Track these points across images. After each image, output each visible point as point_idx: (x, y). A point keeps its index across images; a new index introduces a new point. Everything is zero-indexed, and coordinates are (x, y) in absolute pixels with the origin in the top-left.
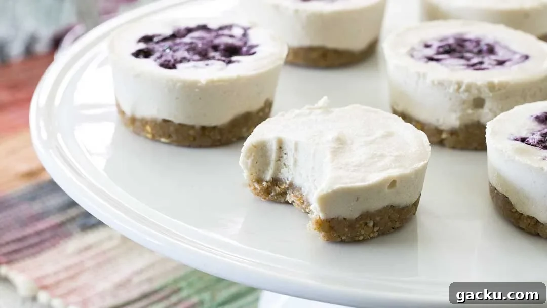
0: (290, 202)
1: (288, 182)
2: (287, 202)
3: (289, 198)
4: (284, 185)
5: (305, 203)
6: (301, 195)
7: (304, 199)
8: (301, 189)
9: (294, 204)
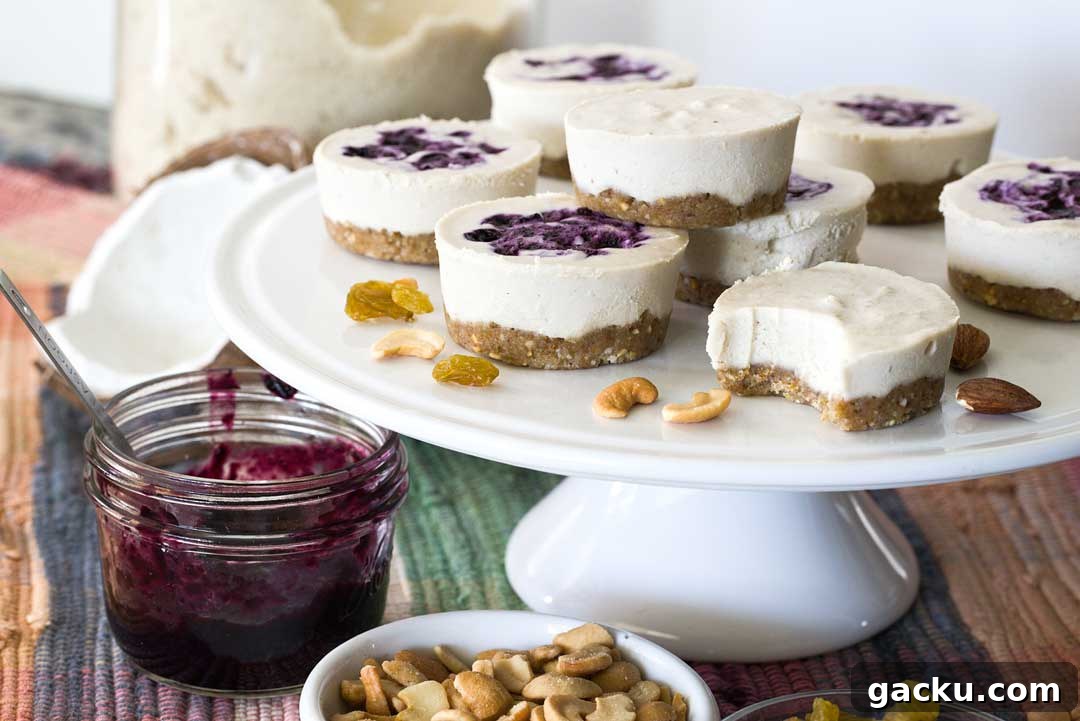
0: (777, 393)
1: (773, 366)
2: (772, 394)
3: (776, 387)
4: (768, 371)
5: (803, 390)
6: (794, 379)
7: (801, 383)
8: (793, 373)
9: (784, 394)
